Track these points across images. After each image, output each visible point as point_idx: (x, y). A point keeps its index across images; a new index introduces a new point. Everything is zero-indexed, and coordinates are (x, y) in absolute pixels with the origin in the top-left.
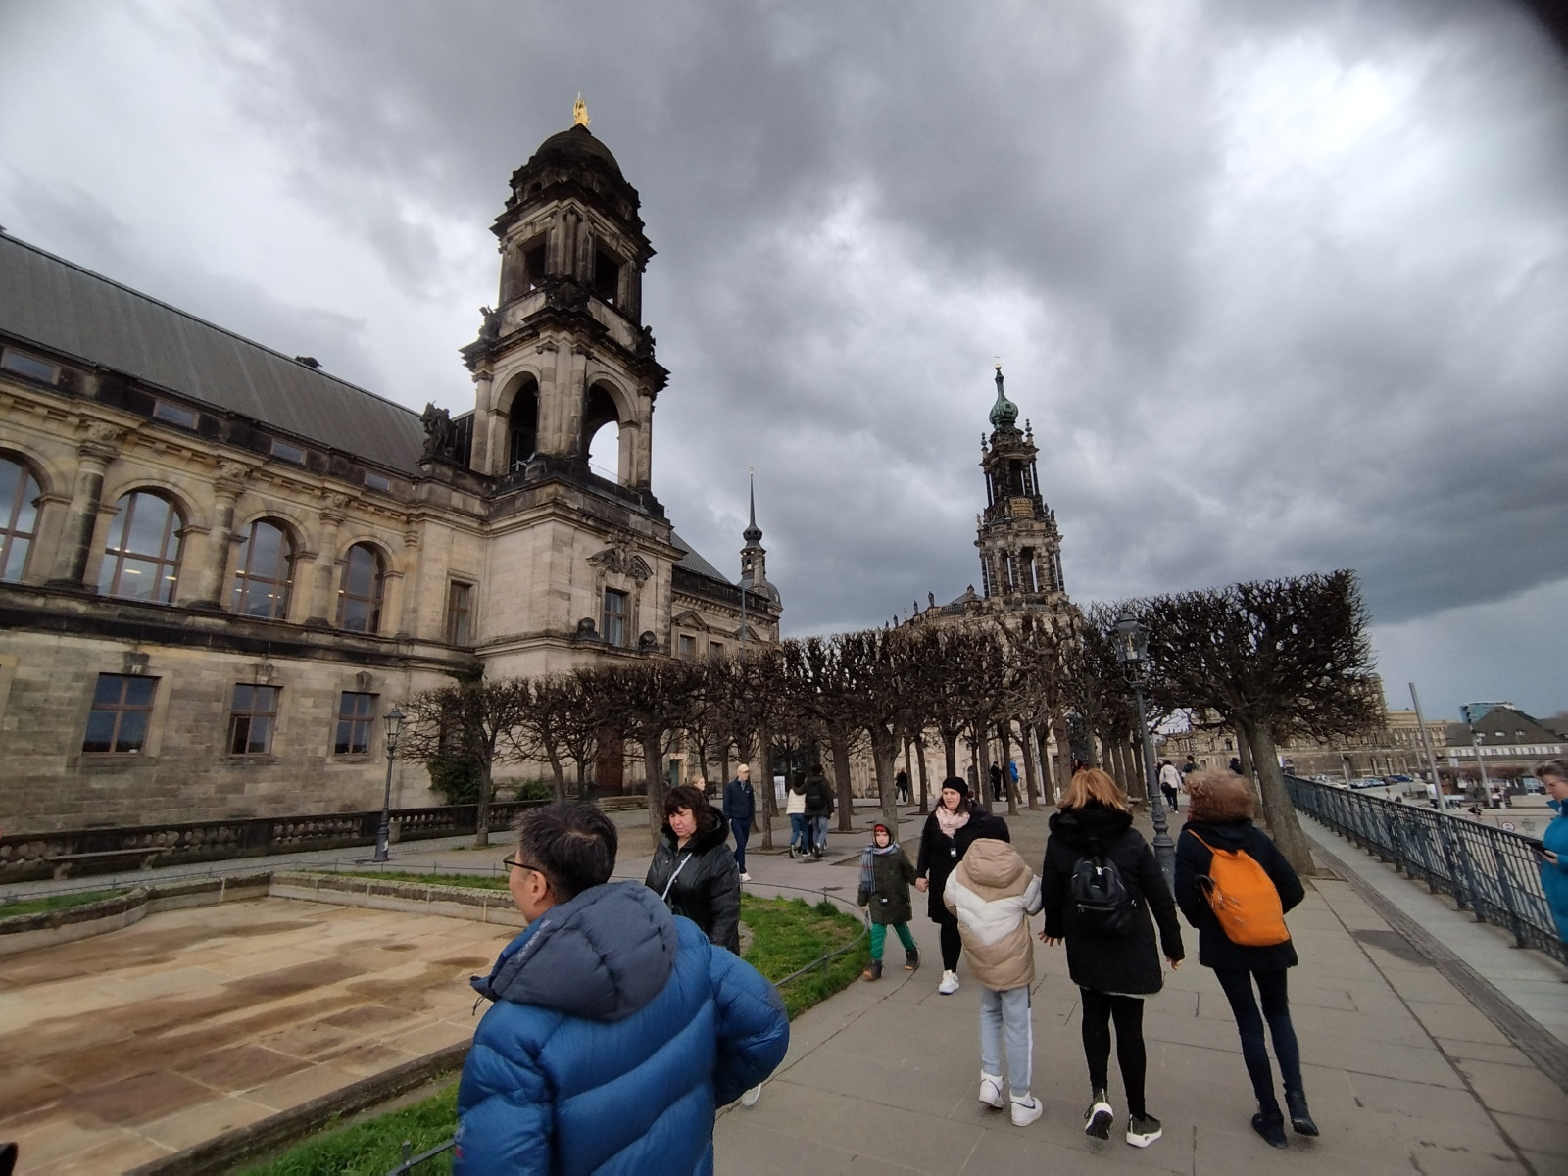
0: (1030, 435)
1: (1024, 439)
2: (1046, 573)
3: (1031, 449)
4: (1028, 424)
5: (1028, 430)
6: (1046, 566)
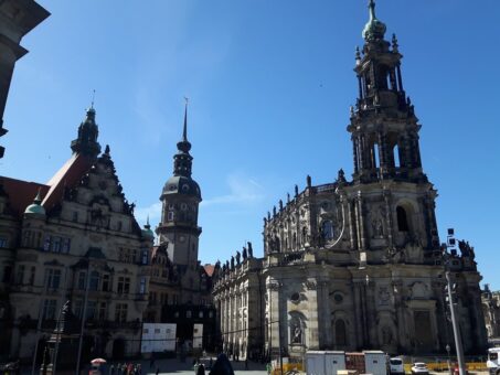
0: (395, 46)
1: (391, 49)
2: (408, 153)
3: (396, 56)
4: (394, 37)
5: (394, 42)
6: (407, 147)
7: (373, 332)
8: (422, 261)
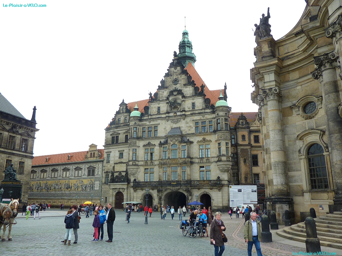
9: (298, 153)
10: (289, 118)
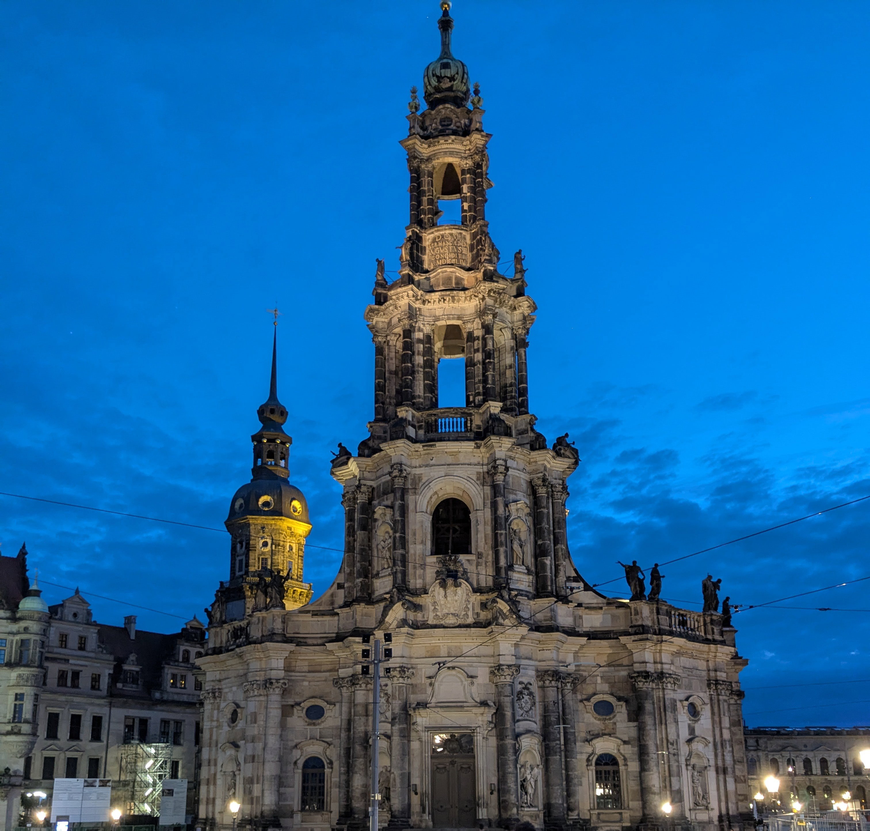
7: (358, 781)
8: (470, 620)
9: (292, 765)
10: (288, 719)
